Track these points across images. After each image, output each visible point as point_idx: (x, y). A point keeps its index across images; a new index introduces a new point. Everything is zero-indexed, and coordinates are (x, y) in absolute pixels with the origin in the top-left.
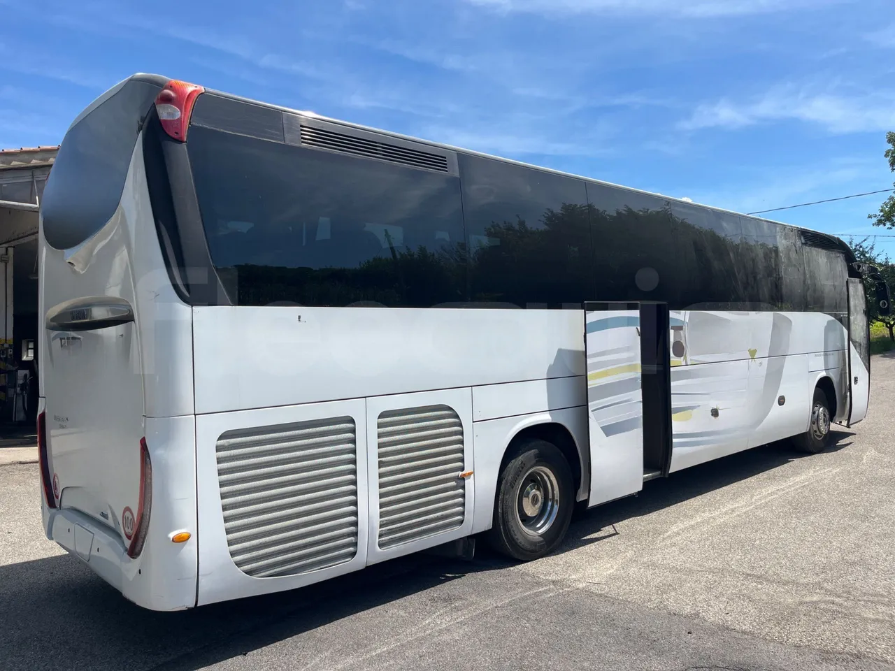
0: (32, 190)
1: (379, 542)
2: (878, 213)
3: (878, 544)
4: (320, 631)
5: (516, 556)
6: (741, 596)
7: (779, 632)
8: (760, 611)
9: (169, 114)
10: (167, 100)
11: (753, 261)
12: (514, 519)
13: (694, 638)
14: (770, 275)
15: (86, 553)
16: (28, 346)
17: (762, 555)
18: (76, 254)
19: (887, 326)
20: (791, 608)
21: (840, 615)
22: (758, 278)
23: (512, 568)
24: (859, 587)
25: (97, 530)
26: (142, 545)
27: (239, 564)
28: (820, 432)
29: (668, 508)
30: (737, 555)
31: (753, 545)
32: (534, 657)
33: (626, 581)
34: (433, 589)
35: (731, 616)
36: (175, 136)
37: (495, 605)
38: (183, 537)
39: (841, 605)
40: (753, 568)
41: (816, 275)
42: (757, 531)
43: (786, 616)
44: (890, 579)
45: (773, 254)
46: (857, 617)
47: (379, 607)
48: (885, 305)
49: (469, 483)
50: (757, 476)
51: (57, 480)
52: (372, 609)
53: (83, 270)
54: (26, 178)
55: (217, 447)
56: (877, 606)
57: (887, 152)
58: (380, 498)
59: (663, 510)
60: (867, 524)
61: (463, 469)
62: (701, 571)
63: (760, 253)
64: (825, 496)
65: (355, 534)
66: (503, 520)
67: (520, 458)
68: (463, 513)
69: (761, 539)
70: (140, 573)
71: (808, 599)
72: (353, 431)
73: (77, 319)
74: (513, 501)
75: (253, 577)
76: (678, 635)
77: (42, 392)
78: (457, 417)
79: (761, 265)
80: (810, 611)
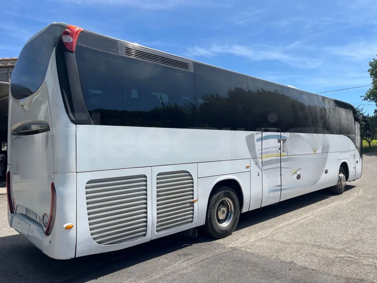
0: (7, 77)
1: (156, 230)
2: (364, 95)
3: (368, 232)
4: (130, 269)
5: (215, 236)
6: (311, 254)
7: (328, 270)
8: (320, 261)
9: (67, 40)
10: (67, 33)
11: (316, 112)
12: (215, 220)
13: (292, 272)
14: (322, 119)
15: (27, 234)
16: (4, 144)
17: (319, 236)
18: (25, 101)
19: (368, 142)
20: (332, 259)
21: (353, 263)
22: (317, 120)
23: (213, 242)
24: (361, 250)
25: (32, 223)
26: (52, 230)
27: (94, 239)
28: (342, 185)
29: (279, 216)
30: (309, 237)
31: (315, 232)
32: (223, 280)
33: (262, 248)
34: (179, 250)
35: (307, 263)
36: (70, 49)
37: (206, 257)
38: (70, 227)
39: (353, 258)
40: (316, 242)
41: (341, 119)
42: (316, 226)
43: (330, 263)
44: (373, 247)
45: (324, 110)
46: (360, 264)
47: (156, 258)
48: (369, 132)
49: (196, 204)
50: (316, 203)
51: (14, 202)
52: (153, 259)
53: (27, 109)
54: (5, 71)
55: (86, 187)
56: (369, 259)
57: (369, 70)
58: (157, 211)
59: (277, 217)
60: (363, 224)
61: (193, 198)
62: (294, 243)
63: (318, 109)
64: (344, 212)
65: (146, 226)
66: (210, 221)
67: (217, 194)
68: (193, 218)
69: (318, 230)
70: (50, 242)
71: (339, 256)
72: (146, 181)
73: (25, 130)
74: (214, 213)
75: (101, 245)
76: (285, 271)
77: (9, 162)
78: (191, 176)
79: (319, 114)
80: (341, 261)
